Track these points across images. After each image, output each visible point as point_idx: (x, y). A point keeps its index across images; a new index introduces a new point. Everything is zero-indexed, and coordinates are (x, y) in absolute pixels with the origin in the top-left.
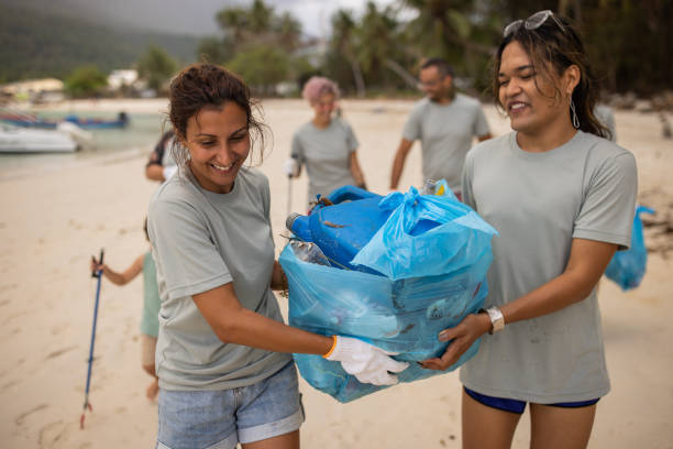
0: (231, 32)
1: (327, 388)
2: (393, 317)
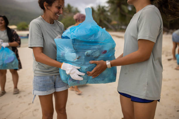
1: (64, 80)
2: (75, 53)
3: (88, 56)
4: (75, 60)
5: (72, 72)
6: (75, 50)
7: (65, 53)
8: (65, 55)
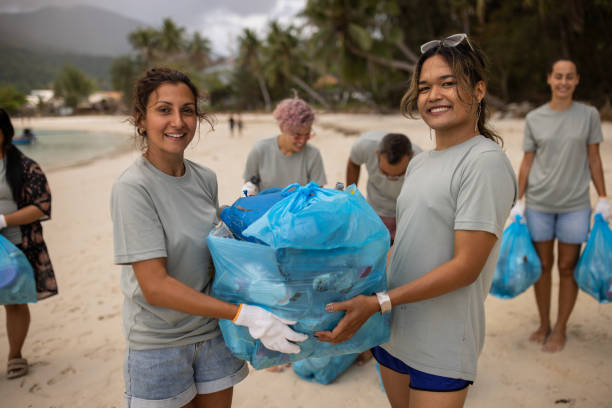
0: (145, 51)
1: (241, 354)
2: (282, 285)
3: (322, 289)
4: (280, 301)
5: (271, 333)
6: (284, 275)
7: (247, 285)
8: (251, 289)
